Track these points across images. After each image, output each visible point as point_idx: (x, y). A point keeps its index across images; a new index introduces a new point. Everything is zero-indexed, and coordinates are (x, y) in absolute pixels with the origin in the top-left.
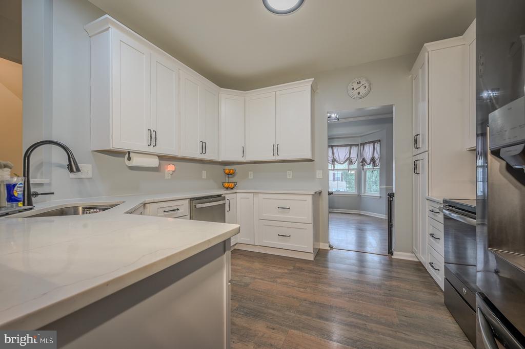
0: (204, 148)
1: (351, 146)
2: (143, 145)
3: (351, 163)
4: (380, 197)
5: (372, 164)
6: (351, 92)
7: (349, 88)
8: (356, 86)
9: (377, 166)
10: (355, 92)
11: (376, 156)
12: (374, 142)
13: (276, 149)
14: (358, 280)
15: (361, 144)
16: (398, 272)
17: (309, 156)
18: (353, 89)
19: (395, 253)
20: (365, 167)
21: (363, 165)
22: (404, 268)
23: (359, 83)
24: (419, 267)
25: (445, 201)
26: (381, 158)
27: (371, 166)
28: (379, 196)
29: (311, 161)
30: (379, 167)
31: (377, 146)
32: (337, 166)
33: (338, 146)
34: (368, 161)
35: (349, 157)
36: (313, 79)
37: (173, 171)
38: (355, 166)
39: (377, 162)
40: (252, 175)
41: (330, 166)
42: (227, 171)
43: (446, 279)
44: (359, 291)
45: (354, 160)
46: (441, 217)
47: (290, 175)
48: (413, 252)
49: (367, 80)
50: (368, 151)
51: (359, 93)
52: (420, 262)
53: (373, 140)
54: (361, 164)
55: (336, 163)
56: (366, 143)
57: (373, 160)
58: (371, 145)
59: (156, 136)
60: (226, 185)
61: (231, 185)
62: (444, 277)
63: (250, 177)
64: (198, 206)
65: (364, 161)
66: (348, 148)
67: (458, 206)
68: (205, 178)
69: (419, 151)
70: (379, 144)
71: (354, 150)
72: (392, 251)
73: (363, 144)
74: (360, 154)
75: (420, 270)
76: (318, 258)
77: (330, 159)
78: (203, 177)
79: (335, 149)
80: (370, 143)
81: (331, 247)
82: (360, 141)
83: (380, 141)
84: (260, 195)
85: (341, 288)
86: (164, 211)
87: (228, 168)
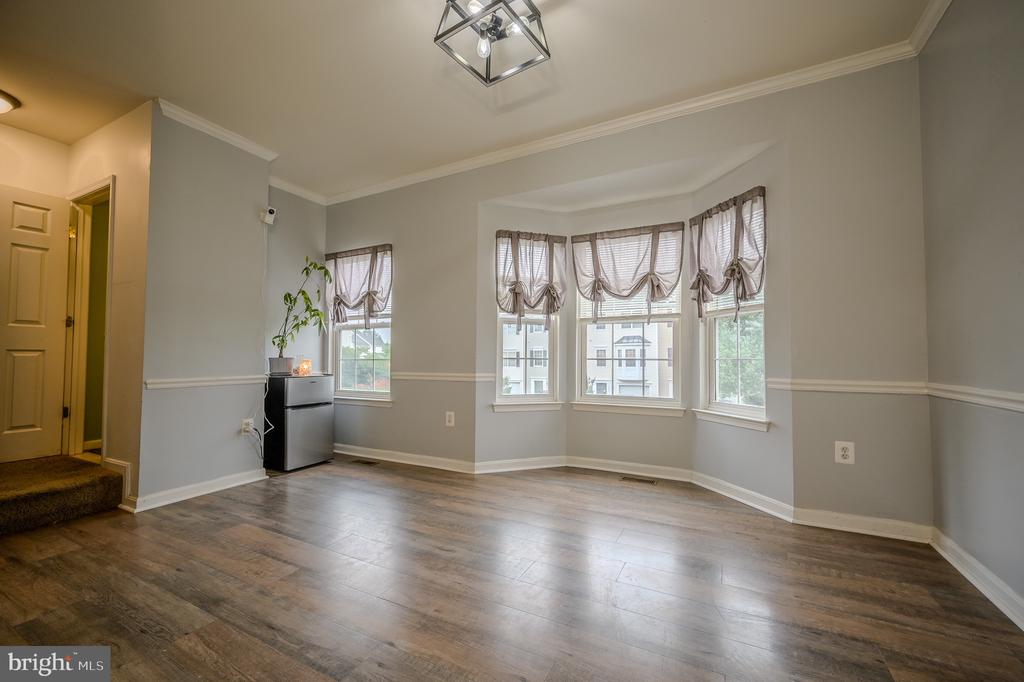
1: (656, 230)
3: (656, 291)
4: (769, 425)
5: (732, 285)
9: (752, 295)
11: (749, 253)
12: (737, 202)
15: (694, 221)
20: (708, 307)
21: (701, 298)
26: (767, 264)
27: (729, 299)
28: (763, 418)
30: (760, 299)
31: (753, 213)
32: (611, 306)
33: (611, 234)
34: (719, 279)
35: (652, 272)
38: (672, 303)
39: (754, 278)
41: (585, 308)
45: (667, 281)
50: (718, 242)
54: (693, 293)
55: (604, 294)
56: (709, 214)
57: (736, 272)
58: (730, 215)
65: (702, 281)
66: (647, 239)
70: (757, 206)
71: (670, 245)
73: (700, 221)
74: (692, 257)
77: (587, 280)
79: (603, 247)
80: (723, 207)
82: (686, 211)
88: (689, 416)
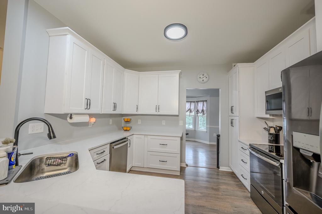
0: (115, 107)
1: (191, 102)
2: (82, 109)
3: (191, 111)
4: (206, 132)
5: (202, 113)
6: (199, 79)
7: (198, 77)
8: (201, 76)
10: (201, 80)
11: (205, 109)
12: (203, 101)
13: (157, 108)
14: (207, 187)
15: (196, 102)
16: (225, 180)
17: (177, 114)
18: (200, 78)
19: (220, 167)
20: (198, 115)
21: (198, 113)
22: (227, 177)
23: (203, 75)
24: (233, 175)
25: (250, 145)
26: (207, 110)
27: (201, 114)
29: (178, 116)
30: (206, 115)
31: (205, 103)
34: (200, 111)
35: (190, 108)
36: (180, 71)
37: (94, 122)
38: (193, 114)
39: (205, 112)
40: (140, 122)
42: (126, 120)
43: (251, 185)
44: (209, 194)
45: (192, 110)
46: (248, 152)
47: (164, 123)
48: (229, 167)
49: (207, 74)
50: (200, 106)
51: (203, 80)
52: (233, 172)
53: (203, 100)
54: (196, 113)
56: (199, 101)
57: (203, 111)
58: (202, 102)
59: (90, 102)
60: (125, 129)
61: (128, 129)
62: (250, 183)
63: (139, 123)
64: (115, 147)
65: (198, 111)
66: (190, 103)
67: (258, 150)
68: (111, 124)
69: (233, 115)
70: (206, 103)
71: (193, 104)
72: (219, 167)
73: (198, 102)
74: (195, 107)
75: (234, 177)
76: (182, 173)
78: (110, 124)
80: (201, 101)
81: (187, 165)
82: (195, 100)
83: (206, 101)
84: (149, 136)
85: (200, 193)
86: (97, 154)
87: (126, 118)
88: (195, 130)
